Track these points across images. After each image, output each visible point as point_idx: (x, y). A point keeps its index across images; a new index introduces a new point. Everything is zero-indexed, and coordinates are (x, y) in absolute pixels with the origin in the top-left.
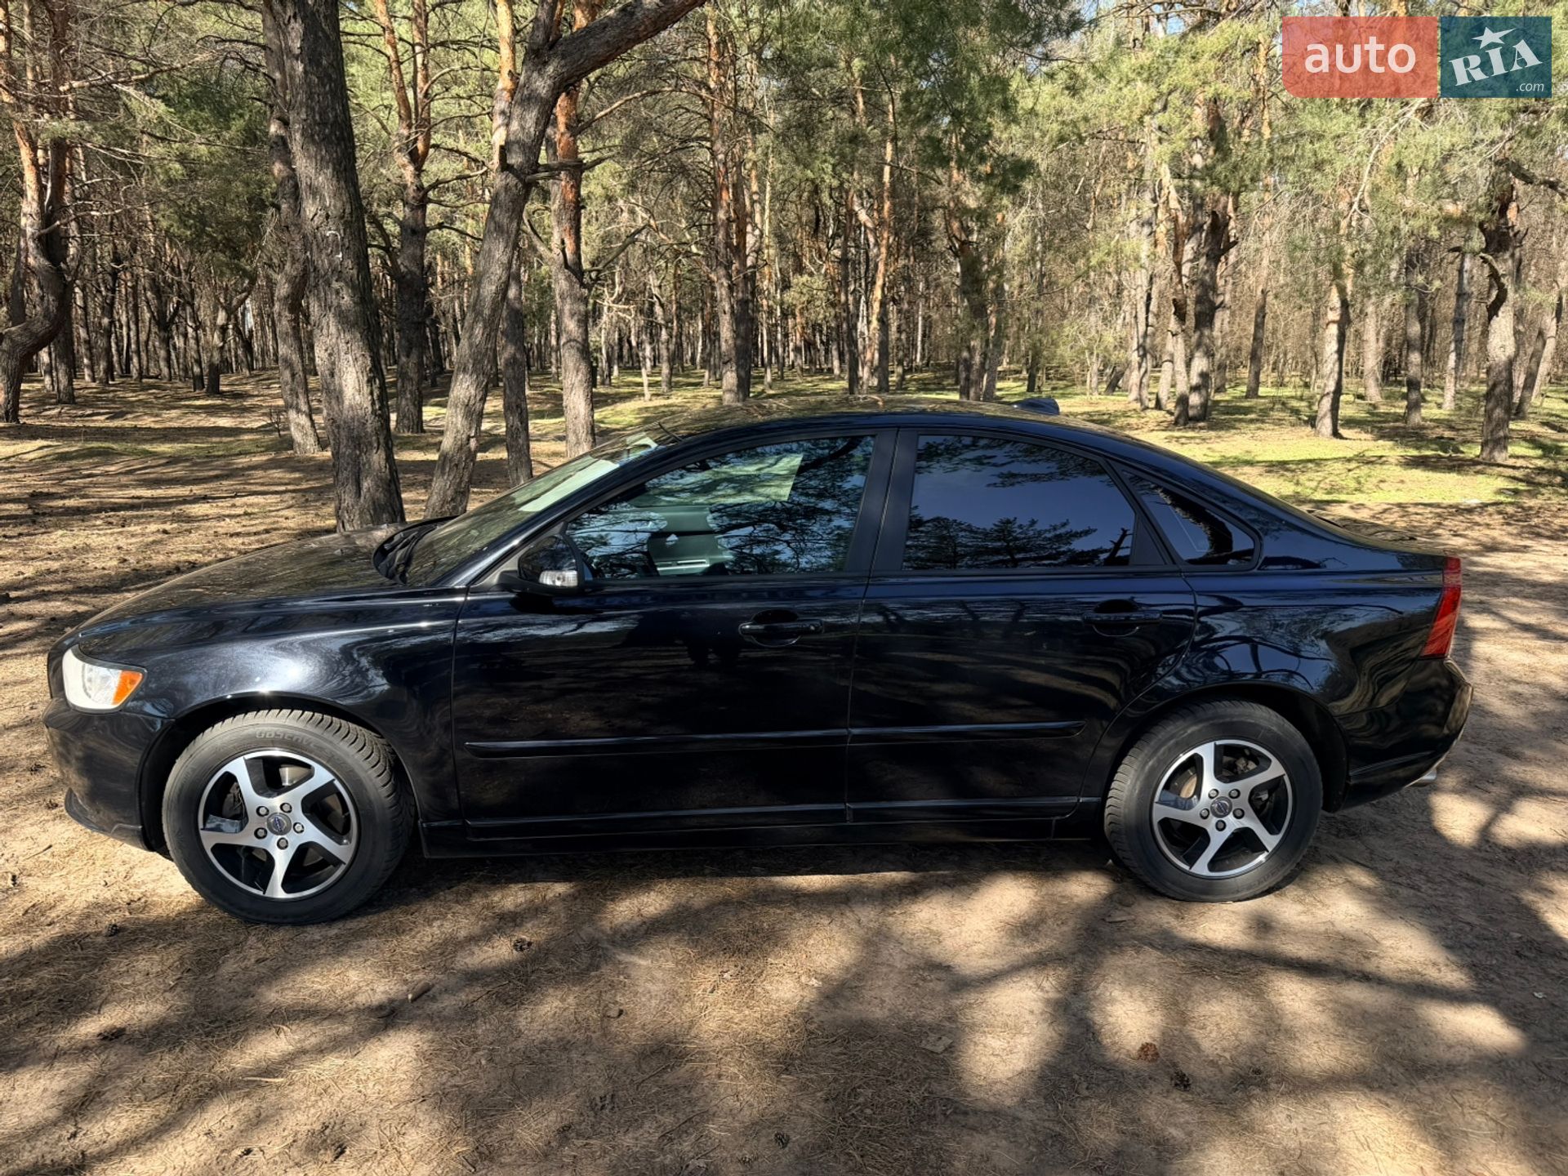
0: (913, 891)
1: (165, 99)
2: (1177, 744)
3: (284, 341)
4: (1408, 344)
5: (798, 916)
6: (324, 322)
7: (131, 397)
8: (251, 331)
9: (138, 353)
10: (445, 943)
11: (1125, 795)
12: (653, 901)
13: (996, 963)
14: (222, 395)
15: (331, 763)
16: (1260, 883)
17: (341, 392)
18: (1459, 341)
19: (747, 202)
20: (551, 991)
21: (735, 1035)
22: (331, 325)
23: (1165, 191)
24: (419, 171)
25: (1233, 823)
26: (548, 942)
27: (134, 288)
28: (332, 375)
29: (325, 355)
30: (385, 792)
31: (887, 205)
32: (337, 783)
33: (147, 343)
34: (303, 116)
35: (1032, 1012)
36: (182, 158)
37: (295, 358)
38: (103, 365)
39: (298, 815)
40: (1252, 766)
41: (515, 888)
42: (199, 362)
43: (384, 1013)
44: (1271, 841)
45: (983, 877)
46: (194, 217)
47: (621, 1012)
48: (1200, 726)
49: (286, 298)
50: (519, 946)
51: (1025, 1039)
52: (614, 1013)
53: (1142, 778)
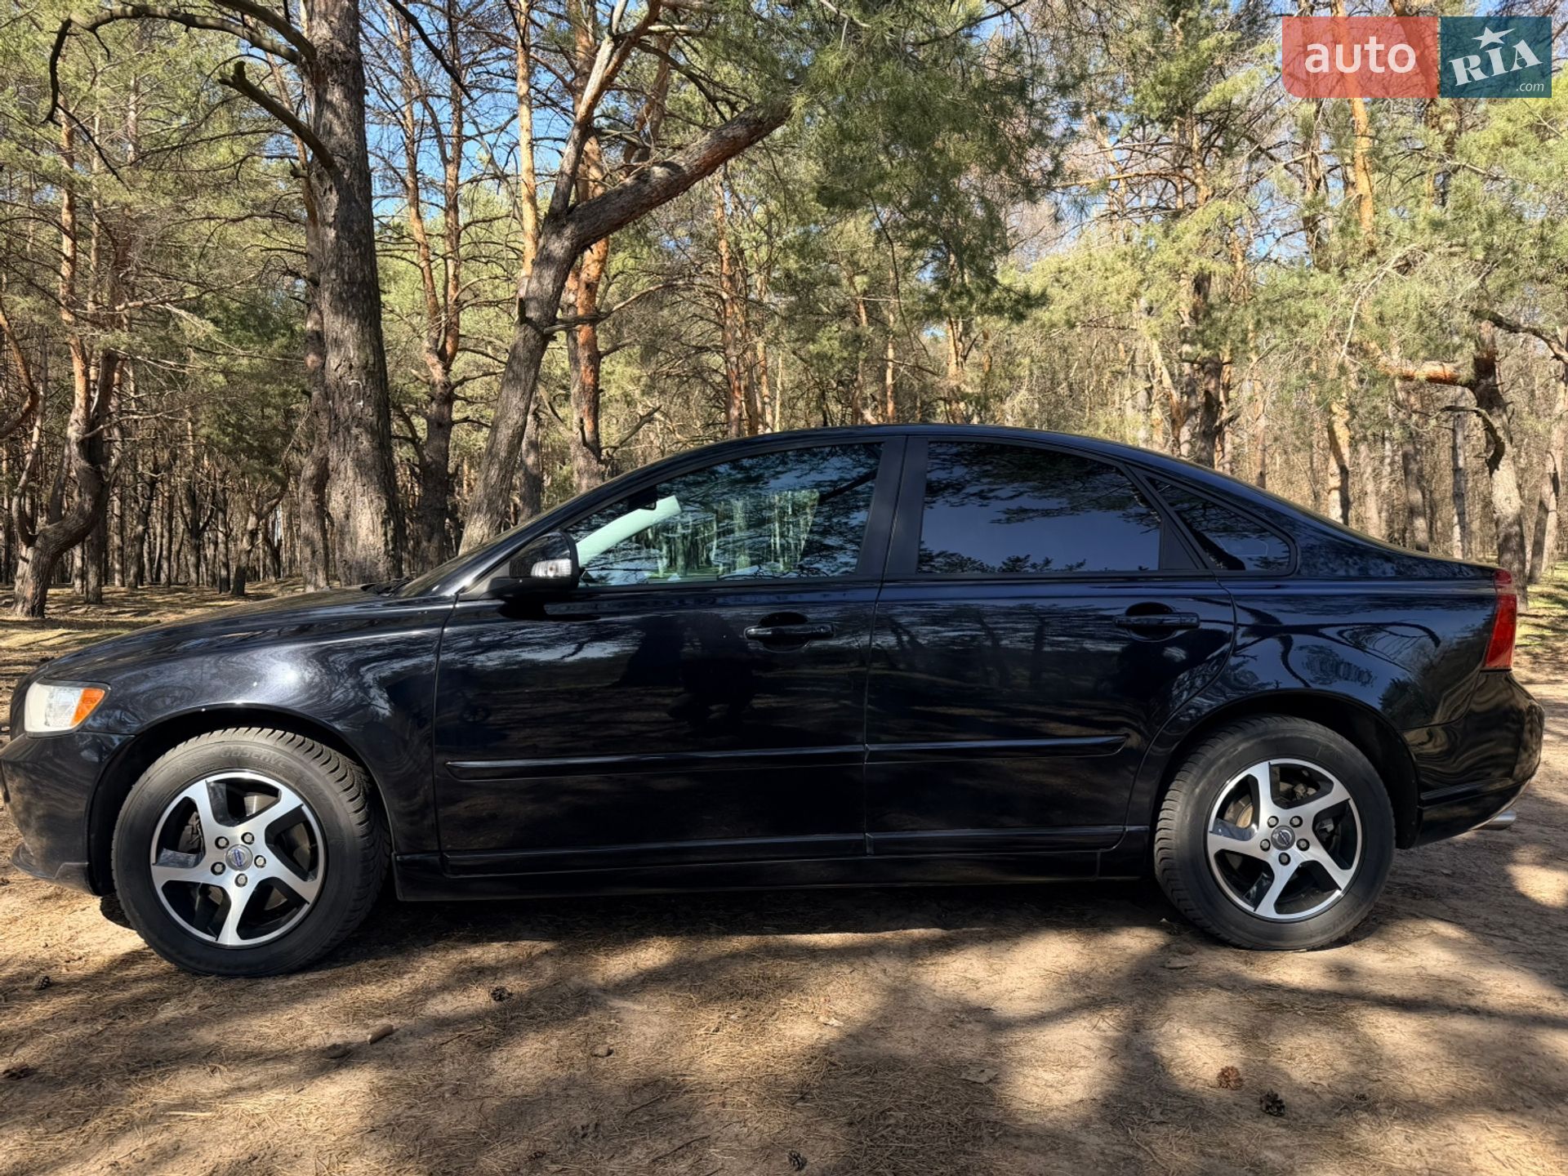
0: (946, 946)
1: (216, 322)
2: (1228, 763)
3: (307, 520)
4: (1413, 512)
5: (814, 965)
6: (342, 466)
7: (158, 599)
8: (280, 541)
9: (169, 559)
10: (416, 992)
11: (1175, 824)
12: (653, 954)
13: (1045, 1007)
14: (247, 597)
15: (299, 786)
16: (1335, 926)
17: (356, 533)
18: (1461, 514)
19: (759, 405)
20: (532, 1035)
21: (743, 1067)
22: (348, 468)
23: (1158, 372)
24: (447, 369)
25: (1298, 857)
26: (531, 992)
27: (171, 498)
28: (347, 517)
29: (341, 499)
30: (356, 819)
31: (891, 406)
32: (305, 808)
33: (178, 552)
34: (333, 276)
35: (1088, 1048)
36: (226, 372)
37: (317, 536)
38: (133, 570)
39: (261, 847)
40: (1312, 791)
41: (496, 945)
42: (227, 566)
43: (337, 1052)
44: (1342, 878)
45: (1024, 933)
46: (233, 426)
47: (610, 1053)
48: (1252, 742)
49: (311, 479)
50: (498, 995)
51: (1082, 1072)
52: (601, 1050)
53: (1192, 803)
